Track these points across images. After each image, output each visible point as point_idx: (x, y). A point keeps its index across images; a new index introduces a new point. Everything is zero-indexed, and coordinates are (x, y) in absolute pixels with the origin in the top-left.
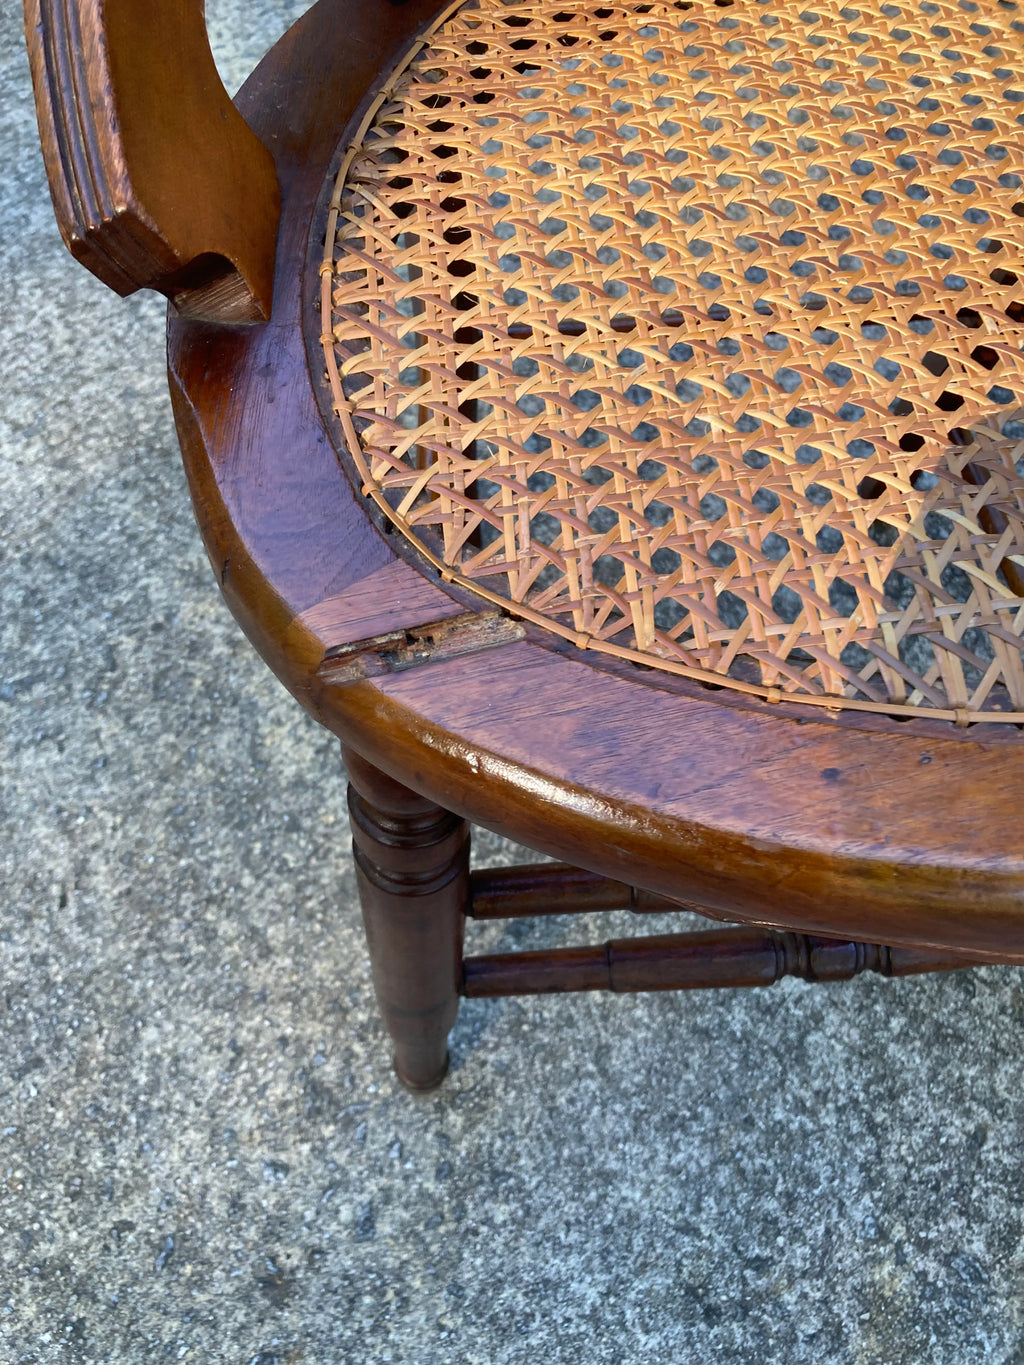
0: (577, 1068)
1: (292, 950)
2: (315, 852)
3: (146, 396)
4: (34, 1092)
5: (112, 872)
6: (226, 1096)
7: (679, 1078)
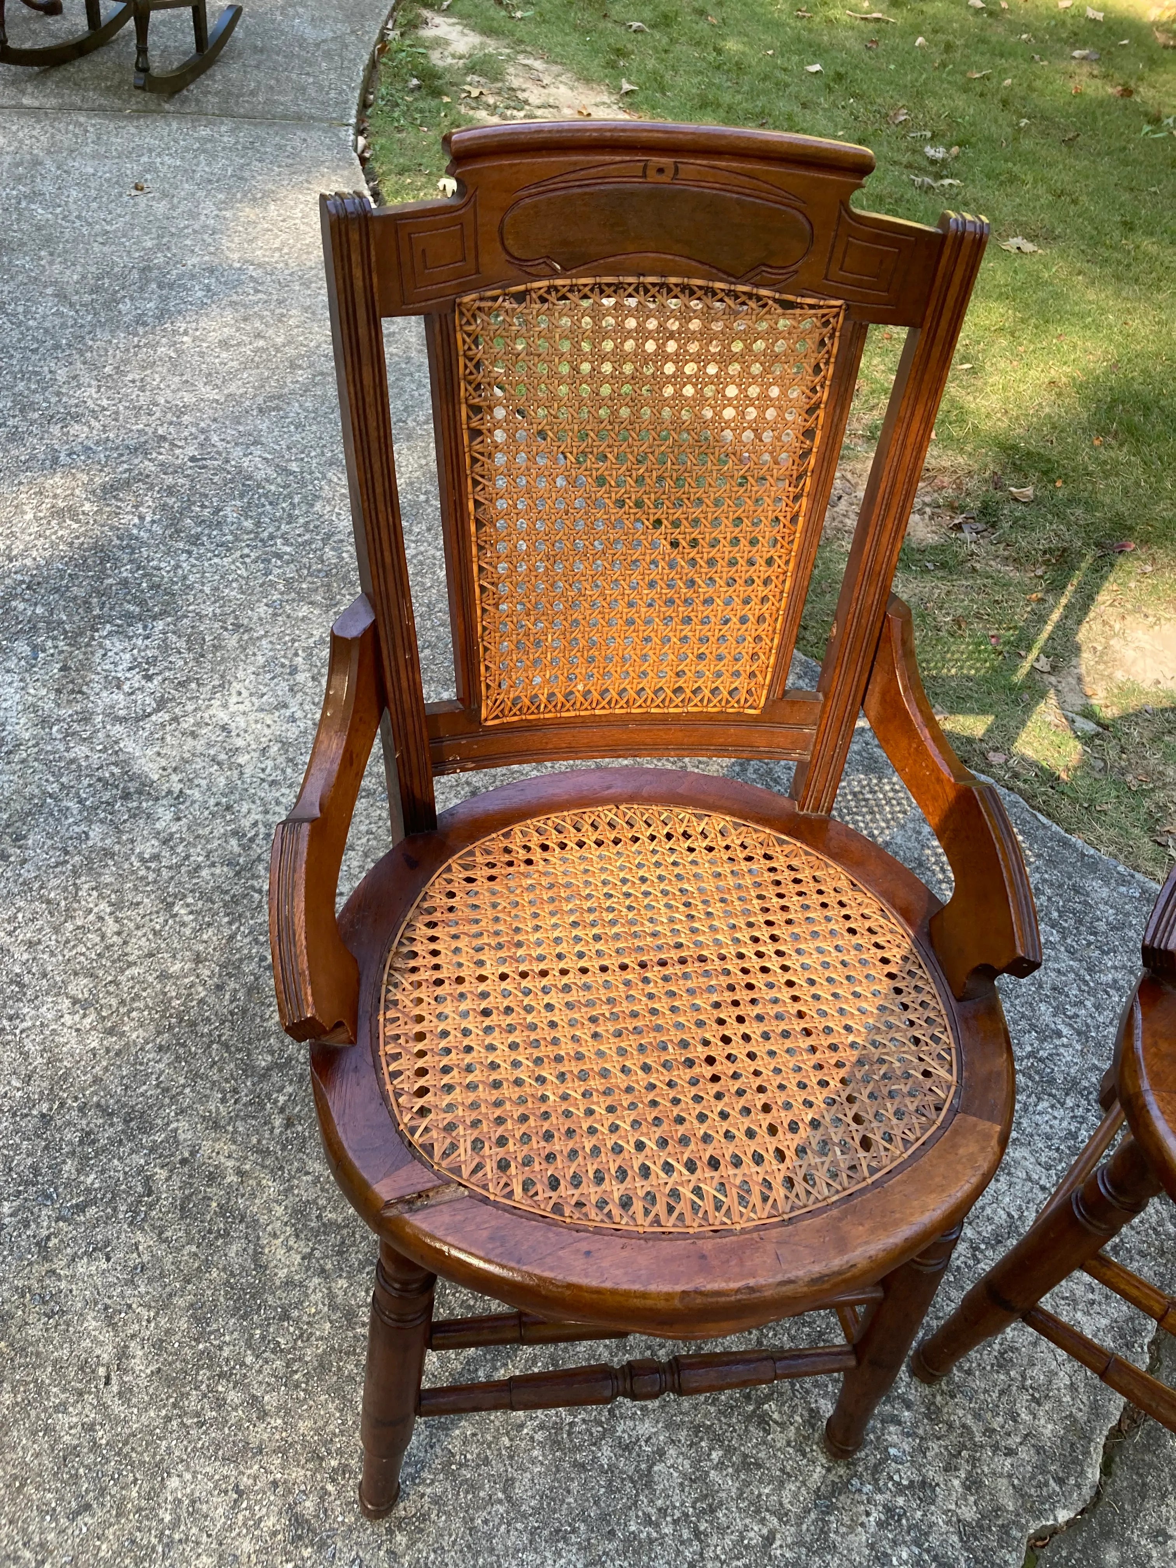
0: (490, 1496)
1: (282, 1414)
2: (301, 1335)
3: (177, 978)
4: (84, 1530)
5: (146, 1355)
6: (231, 1528)
7: (563, 1501)
